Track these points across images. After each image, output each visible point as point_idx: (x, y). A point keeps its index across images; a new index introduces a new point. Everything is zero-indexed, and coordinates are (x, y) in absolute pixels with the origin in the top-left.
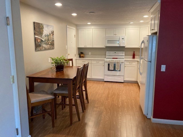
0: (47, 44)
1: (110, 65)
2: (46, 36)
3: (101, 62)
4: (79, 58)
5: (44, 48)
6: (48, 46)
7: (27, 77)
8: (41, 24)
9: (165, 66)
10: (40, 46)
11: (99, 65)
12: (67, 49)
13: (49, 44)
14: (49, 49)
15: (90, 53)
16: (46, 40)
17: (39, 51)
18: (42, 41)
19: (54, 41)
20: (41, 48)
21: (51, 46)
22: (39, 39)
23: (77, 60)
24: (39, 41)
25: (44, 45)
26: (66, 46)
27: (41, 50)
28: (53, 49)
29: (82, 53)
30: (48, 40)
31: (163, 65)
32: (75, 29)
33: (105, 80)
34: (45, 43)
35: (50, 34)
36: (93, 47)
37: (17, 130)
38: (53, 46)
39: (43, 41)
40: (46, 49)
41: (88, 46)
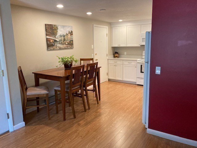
0: (63, 44)
1: (142, 67)
2: (61, 36)
3: (133, 63)
4: (113, 58)
5: (59, 47)
6: (64, 45)
7: (33, 73)
8: (55, 25)
9: (160, 68)
10: (52, 45)
11: (132, 66)
12: (93, 49)
13: (65, 44)
14: (65, 49)
15: (125, 53)
16: (61, 40)
17: (51, 50)
18: (55, 41)
19: (72, 41)
20: (54, 47)
21: (68, 46)
22: (52, 39)
23: (109, 60)
24: (51, 41)
25: (59, 45)
26: (92, 46)
27: (54, 50)
28: (71, 48)
29: (116, 53)
30: (64, 40)
31: (158, 67)
32: (108, 28)
33: (137, 84)
34: (61, 43)
35: (67, 34)
36: (127, 46)
37: (8, 114)
38: (71, 45)
39: (57, 41)
40: (60, 49)
41: (121, 46)
